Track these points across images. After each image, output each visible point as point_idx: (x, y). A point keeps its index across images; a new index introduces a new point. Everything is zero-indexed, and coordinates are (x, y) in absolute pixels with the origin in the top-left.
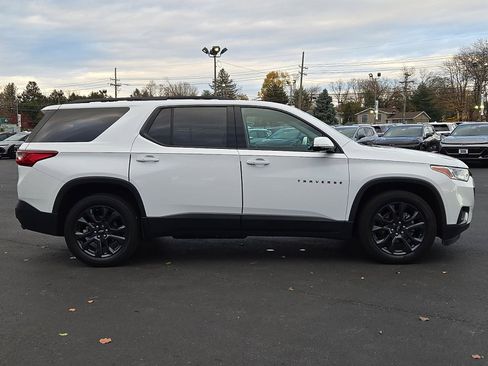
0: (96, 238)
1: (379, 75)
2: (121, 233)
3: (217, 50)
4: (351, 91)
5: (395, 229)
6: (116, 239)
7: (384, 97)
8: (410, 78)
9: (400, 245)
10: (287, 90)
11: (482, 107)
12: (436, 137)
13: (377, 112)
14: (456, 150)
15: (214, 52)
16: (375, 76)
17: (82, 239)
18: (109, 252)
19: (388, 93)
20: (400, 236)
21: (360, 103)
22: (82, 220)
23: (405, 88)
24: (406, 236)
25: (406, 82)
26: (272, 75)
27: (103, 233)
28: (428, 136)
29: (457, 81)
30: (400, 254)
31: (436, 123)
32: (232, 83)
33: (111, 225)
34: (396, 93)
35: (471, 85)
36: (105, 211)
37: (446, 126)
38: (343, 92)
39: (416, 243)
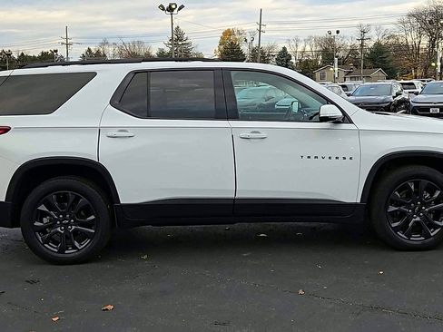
0: (59, 229)
1: (338, 32)
2: (89, 225)
3: (174, 7)
4: (308, 48)
5: (413, 210)
6: (82, 232)
7: (341, 54)
8: (366, 35)
9: (418, 228)
10: (245, 49)
11: (439, 64)
12: (405, 95)
13: (336, 69)
14: (427, 109)
15: (170, 9)
16: (334, 33)
17: (42, 230)
18: (75, 248)
19: (346, 50)
20: (418, 219)
21: (317, 61)
22: (43, 208)
23: (362, 45)
24: (425, 218)
25: (362, 39)
26: (228, 33)
27: (68, 224)
28: (398, 94)
29: (411, 38)
30: (417, 239)
31: (402, 81)
32: (187, 42)
33: (78, 214)
34: (353, 51)
35: (425, 42)
36: (71, 198)
37: (412, 84)
38: (300, 49)
39: (437, 227)
